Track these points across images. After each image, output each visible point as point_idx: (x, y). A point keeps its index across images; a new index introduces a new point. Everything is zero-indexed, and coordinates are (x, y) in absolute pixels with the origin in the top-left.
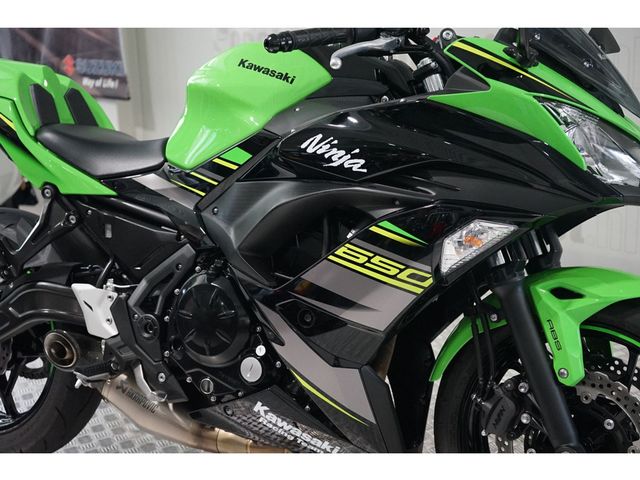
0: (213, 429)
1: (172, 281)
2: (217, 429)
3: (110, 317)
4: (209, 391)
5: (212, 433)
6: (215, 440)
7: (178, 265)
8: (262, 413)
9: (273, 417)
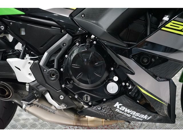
0: (85, 117)
1: (61, 52)
2: (87, 116)
3: (30, 72)
4: (87, 100)
5: (84, 119)
6: (87, 121)
7: (63, 44)
8: (118, 107)
9: (123, 108)
